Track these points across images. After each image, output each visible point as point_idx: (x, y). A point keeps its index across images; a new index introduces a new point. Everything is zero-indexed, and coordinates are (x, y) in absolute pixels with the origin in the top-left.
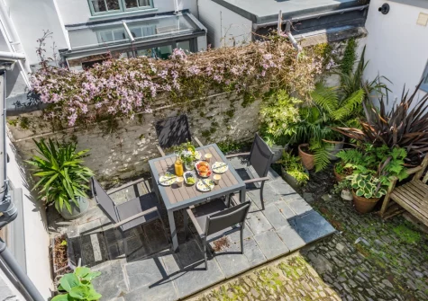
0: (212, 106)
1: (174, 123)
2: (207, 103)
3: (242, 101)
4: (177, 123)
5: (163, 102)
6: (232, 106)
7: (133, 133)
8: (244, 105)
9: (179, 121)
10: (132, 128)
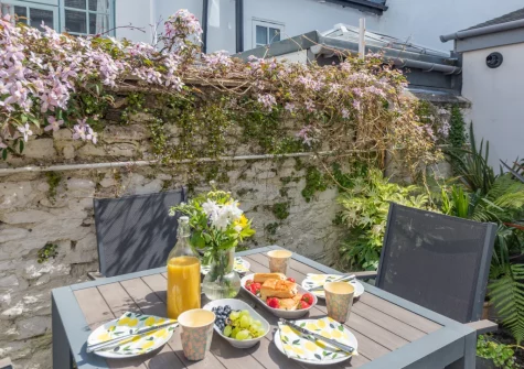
0: (245, 185)
1: (133, 231)
2: (233, 175)
3: (302, 184)
4: (139, 237)
5: (128, 152)
6: (283, 193)
7: (22, 233)
8: (308, 194)
9: (149, 229)
10: (20, 218)
